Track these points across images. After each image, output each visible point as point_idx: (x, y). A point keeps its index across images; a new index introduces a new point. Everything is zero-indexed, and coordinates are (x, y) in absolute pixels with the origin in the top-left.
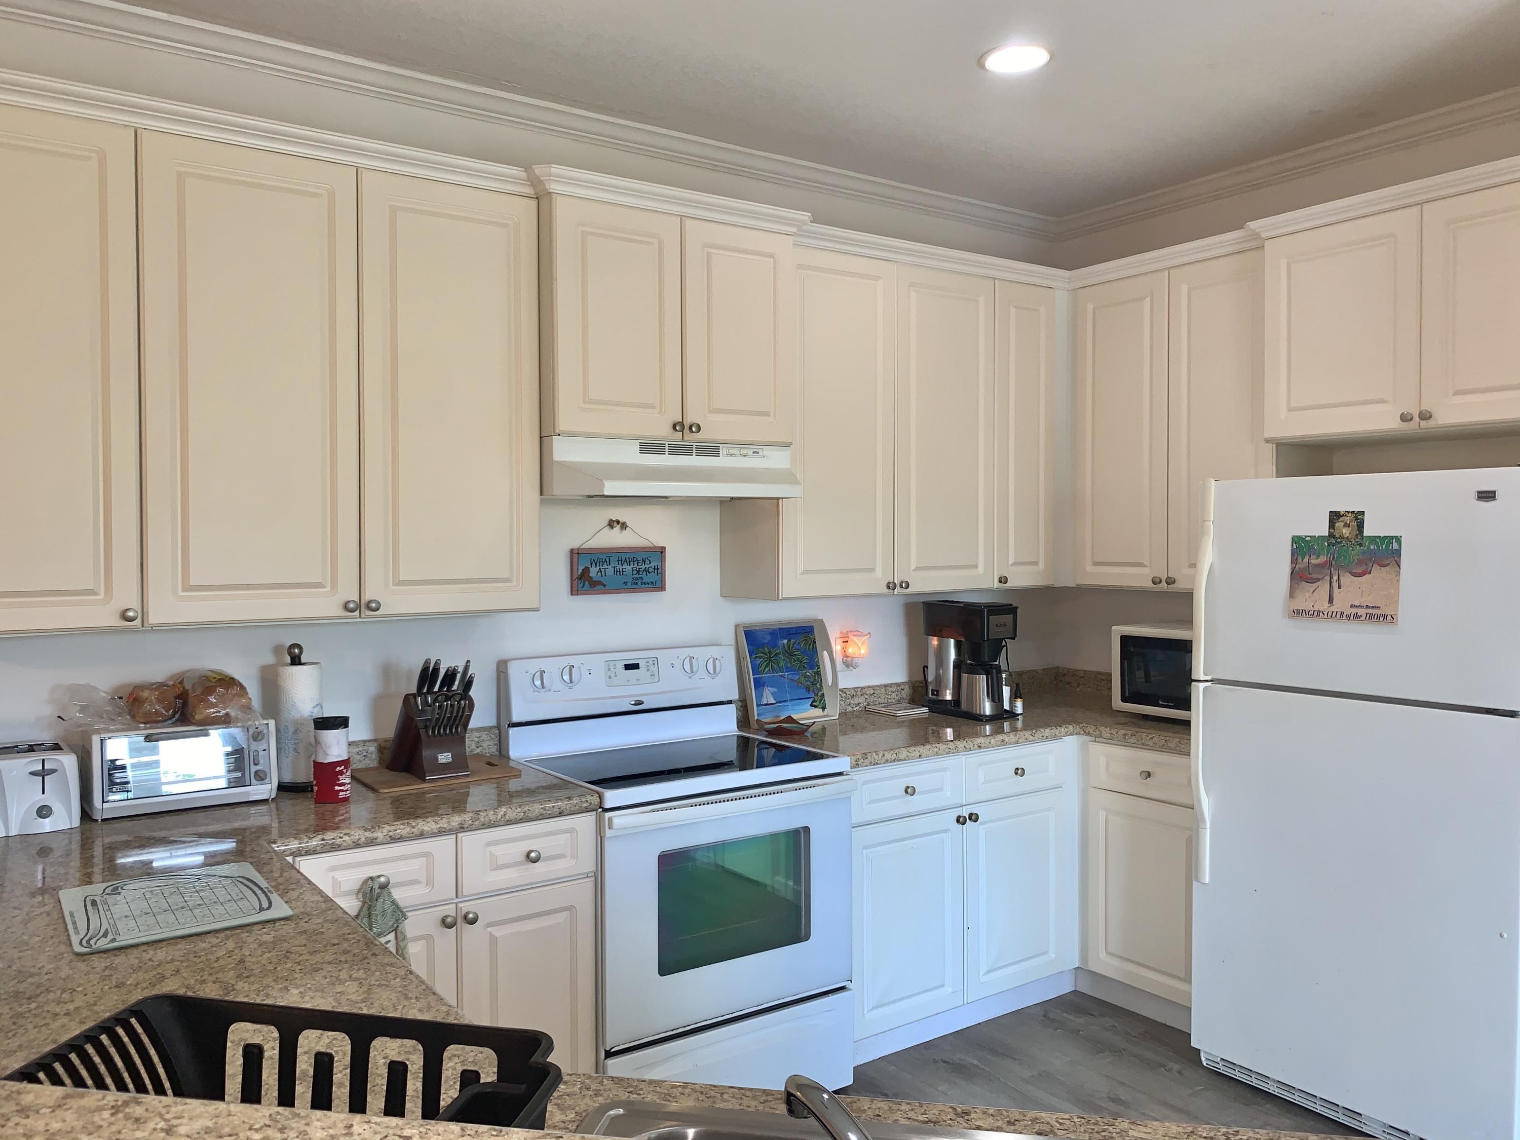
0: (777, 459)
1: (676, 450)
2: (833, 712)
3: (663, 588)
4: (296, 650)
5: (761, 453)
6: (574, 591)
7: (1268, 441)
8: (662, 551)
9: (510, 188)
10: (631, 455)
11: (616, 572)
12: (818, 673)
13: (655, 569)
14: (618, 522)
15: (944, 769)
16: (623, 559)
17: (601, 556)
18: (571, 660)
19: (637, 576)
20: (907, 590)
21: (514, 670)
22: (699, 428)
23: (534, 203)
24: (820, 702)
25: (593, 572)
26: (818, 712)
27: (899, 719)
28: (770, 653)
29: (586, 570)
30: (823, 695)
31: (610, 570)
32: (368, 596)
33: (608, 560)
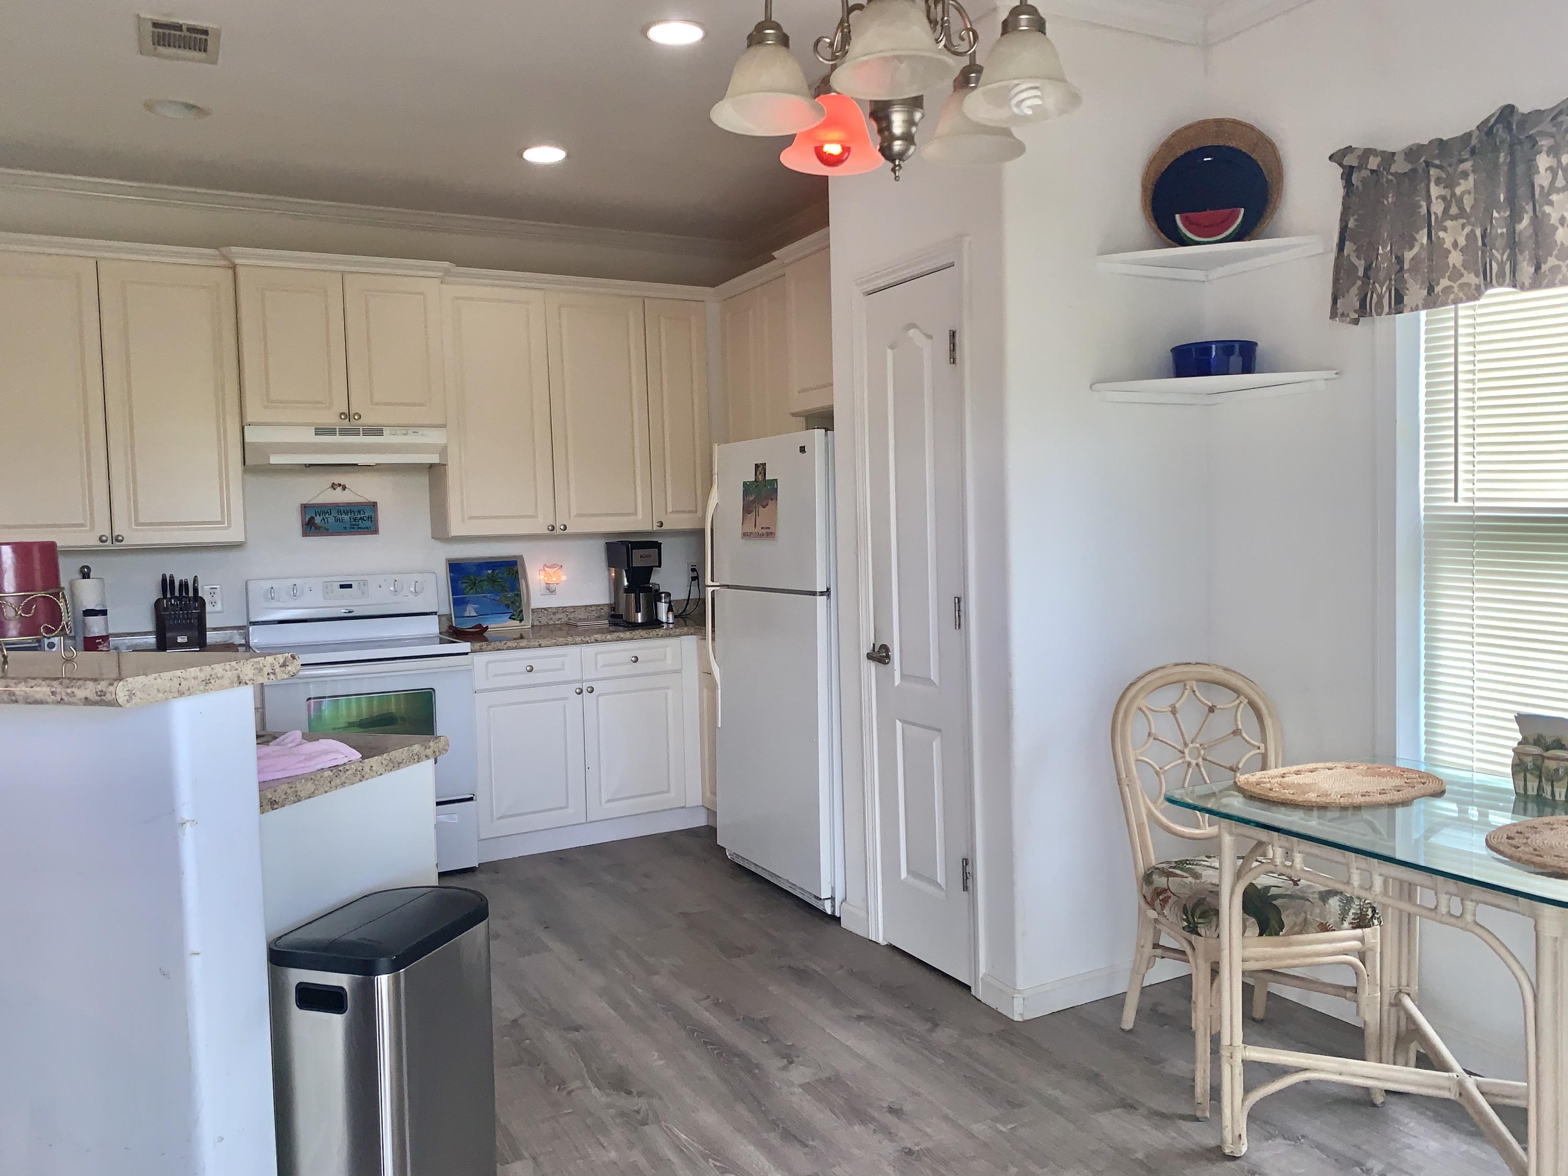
0: (436, 437)
1: (344, 432)
2: (527, 623)
3: (375, 531)
4: (86, 570)
5: (420, 432)
6: (305, 534)
7: (794, 415)
8: (374, 505)
9: (213, 263)
10: (308, 436)
11: (337, 520)
12: (519, 595)
13: (368, 518)
14: (340, 485)
15: (565, 655)
16: (342, 511)
17: (324, 509)
18: (293, 581)
19: (354, 523)
20: (565, 532)
21: (251, 586)
22: (360, 417)
23: (230, 272)
24: (518, 616)
25: (318, 520)
26: (517, 623)
27: (580, 629)
28: (475, 579)
29: (312, 518)
30: (521, 611)
31: (331, 519)
32: (116, 533)
33: (329, 511)
